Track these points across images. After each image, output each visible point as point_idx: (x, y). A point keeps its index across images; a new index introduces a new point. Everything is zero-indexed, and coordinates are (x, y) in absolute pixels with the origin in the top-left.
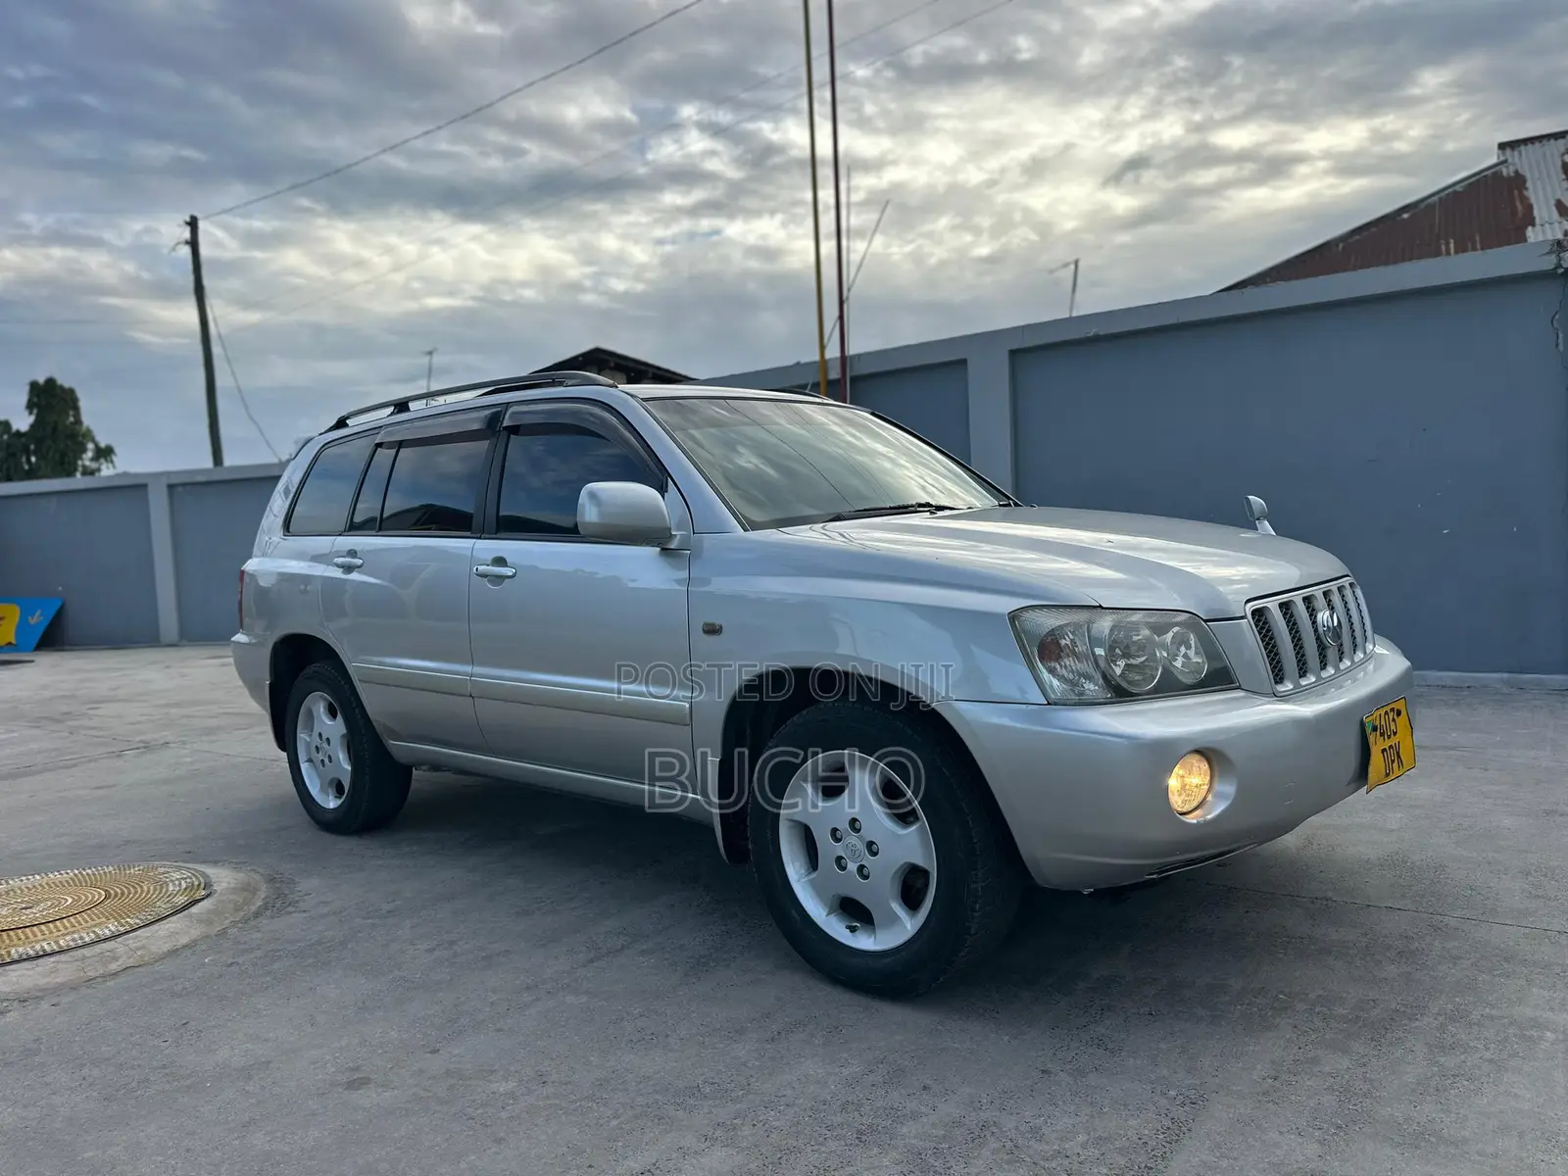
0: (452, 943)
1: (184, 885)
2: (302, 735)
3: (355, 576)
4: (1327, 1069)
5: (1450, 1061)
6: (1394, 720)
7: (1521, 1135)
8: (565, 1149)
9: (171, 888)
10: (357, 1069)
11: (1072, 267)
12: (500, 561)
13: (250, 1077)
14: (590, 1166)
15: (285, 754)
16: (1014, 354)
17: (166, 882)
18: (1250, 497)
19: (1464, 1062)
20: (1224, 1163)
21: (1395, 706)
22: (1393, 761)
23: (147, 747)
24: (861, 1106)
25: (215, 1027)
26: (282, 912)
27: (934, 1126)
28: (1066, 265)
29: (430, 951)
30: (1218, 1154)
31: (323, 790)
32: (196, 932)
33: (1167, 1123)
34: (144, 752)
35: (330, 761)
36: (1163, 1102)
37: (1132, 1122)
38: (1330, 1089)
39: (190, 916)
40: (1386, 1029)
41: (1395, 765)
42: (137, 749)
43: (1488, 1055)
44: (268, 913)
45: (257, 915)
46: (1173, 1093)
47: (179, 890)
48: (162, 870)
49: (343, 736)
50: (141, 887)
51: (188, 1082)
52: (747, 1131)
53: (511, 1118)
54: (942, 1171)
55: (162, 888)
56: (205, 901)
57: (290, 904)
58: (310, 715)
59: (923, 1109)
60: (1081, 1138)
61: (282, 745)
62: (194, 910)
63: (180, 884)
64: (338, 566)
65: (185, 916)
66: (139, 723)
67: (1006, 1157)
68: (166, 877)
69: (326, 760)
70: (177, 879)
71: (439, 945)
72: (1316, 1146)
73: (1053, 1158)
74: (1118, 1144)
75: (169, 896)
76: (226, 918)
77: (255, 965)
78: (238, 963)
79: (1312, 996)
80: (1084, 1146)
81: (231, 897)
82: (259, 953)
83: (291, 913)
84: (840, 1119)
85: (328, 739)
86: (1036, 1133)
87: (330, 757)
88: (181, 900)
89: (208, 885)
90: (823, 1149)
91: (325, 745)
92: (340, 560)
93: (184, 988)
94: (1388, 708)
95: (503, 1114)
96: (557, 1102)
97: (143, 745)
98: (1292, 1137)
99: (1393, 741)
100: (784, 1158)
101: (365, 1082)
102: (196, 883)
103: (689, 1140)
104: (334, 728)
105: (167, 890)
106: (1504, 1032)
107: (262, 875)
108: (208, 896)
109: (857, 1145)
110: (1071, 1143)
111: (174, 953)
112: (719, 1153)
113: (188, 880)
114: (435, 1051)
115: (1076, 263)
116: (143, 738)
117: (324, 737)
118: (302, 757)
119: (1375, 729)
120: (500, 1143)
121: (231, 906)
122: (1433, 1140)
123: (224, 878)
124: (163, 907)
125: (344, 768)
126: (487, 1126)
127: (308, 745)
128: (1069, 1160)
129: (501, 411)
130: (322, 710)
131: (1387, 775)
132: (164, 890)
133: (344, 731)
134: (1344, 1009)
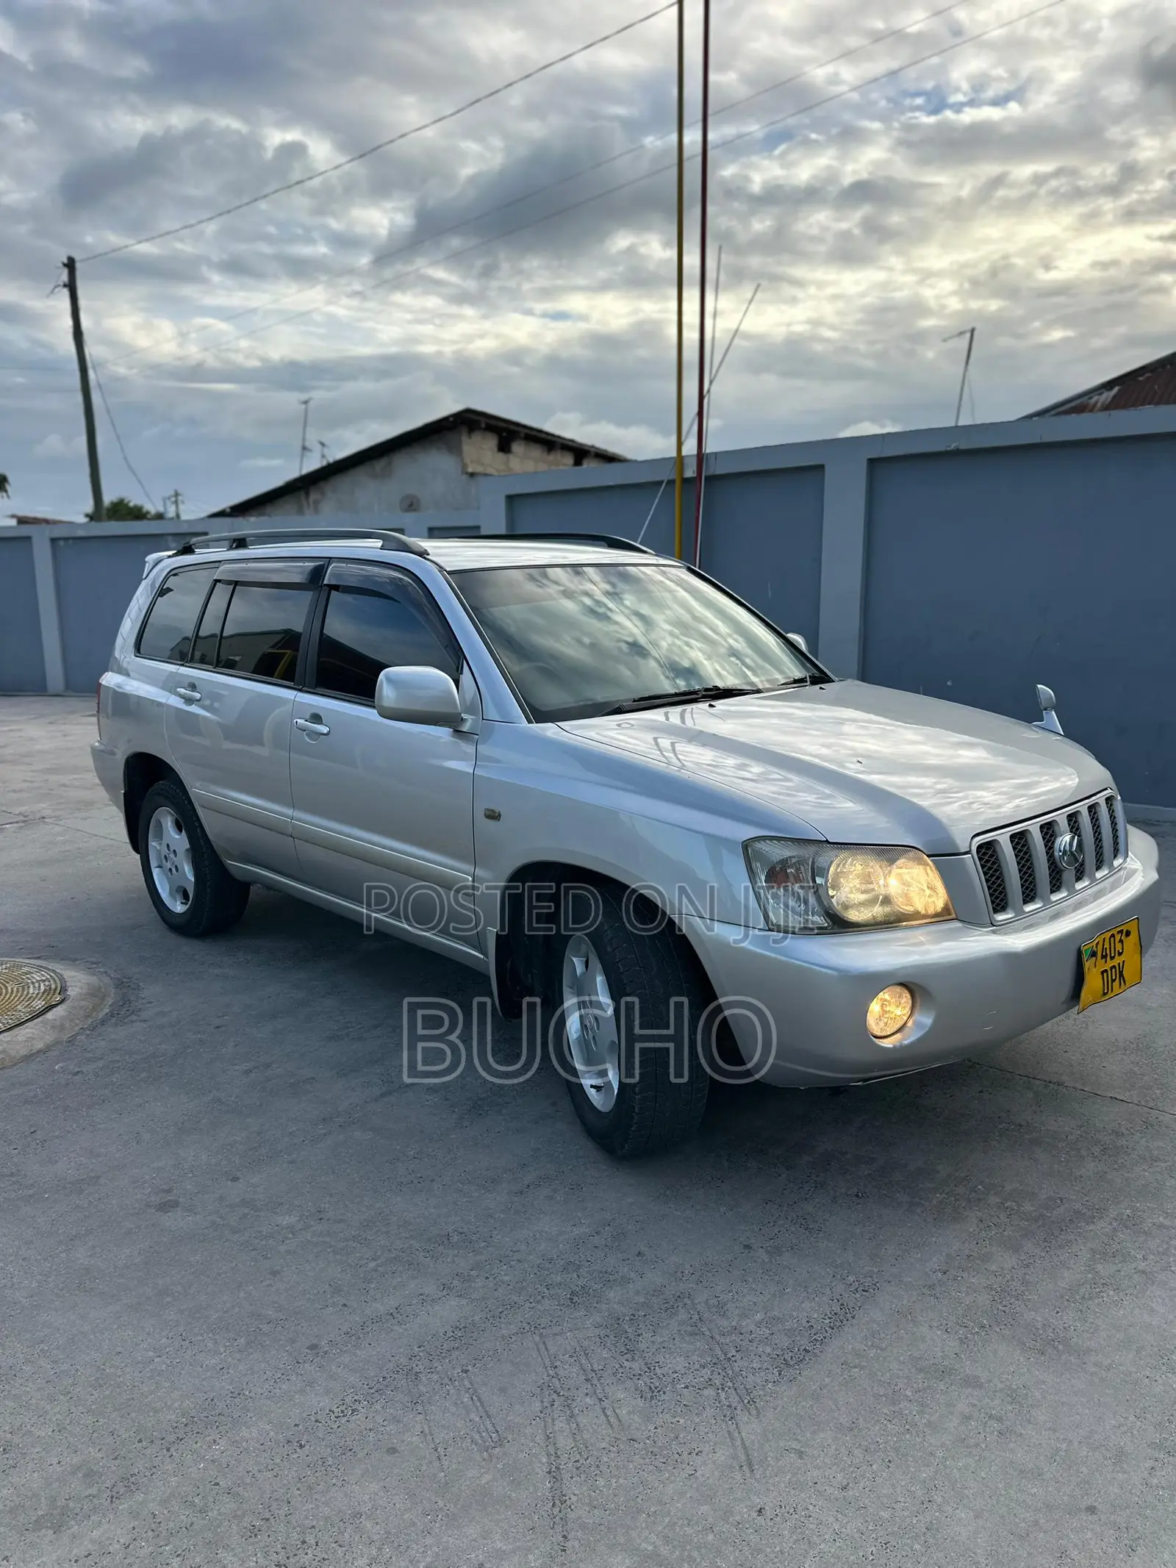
0: (268, 1066)
1: (42, 988)
2: (153, 844)
3: (194, 709)
4: (994, 1268)
5: (1104, 1269)
6: (1121, 941)
7: (1139, 1351)
8: (327, 1286)
9: (31, 991)
10: (169, 1191)
11: (968, 335)
12: (316, 718)
13: (81, 1191)
14: (345, 1305)
15: (138, 856)
16: (872, 462)
17: (28, 983)
18: (1039, 686)
19: (1119, 1271)
20: (872, 1353)
21: (1125, 928)
22: (1113, 981)
23: (26, 821)
24: (579, 1267)
25: (57, 1137)
26: (126, 1020)
27: (638, 1293)
28: (961, 333)
29: (248, 1072)
30: (870, 1343)
31: (171, 894)
32: (49, 1038)
33: (836, 1308)
34: (21, 827)
35: (177, 870)
36: (840, 1288)
37: (807, 1305)
38: (990, 1288)
39: (45, 1023)
40: (1062, 1230)
41: (1116, 984)
42: (17, 822)
43: (1142, 1265)
44: (114, 1020)
45: (103, 1022)
46: (851, 1279)
47: (38, 994)
48: (25, 969)
49: (187, 850)
50: (6, 987)
51: (31, 1192)
52: (479, 1283)
53: (288, 1252)
54: (632, 1337)
55: (23, 990)
56: (59, 1007)
57: (133, 1012)
58: (159, 825)
59: (633, 1275)
60: (759, 1317)
61: (136, 848)
62: (50, 1015)
63: (39, 987)
64: (181, 696)
65: (41, 1022)
66: (20, 791)
67: (689, 1329)
68: (28, 978)
69: (174, 870)
70: (38, 977)
71: (256, 1068)
72: (957, 1343)
73: (730, 1333)
74: (788, 1325)
75: (30, 998)
76: (77, 1025)
77: (96, 1075)
78: (82, 1072)
79: (1008, 1188)
80: (758, 1325)
81: (83, 1003)
82: (101, 1064)
83: (132, 1022)
84: (559, 1279)
85: (174, 851)
86: (721, 1309)
87: (176, 867)
88: (39, 1004)
89: (63, 990)
90: (539, 1307)
91: (172, 856)
92: (182, 691)
93: (35, 1096)
94: (1114, 932)
95: (281, 1247)
96: (328, 1239)
97: (22, 818)
98: (939, 1332)
99: (1117, 960)
100: (505, 1313)
101: (175, 1204)
102: (53, 987)
103: (431, 1289)
104: (179, 841)
105: (28, 993)
106: (1167, 1243)
107: (111, 979)
108: (62, 1001)
109: (568, 1306)
110: (748, 1321)
111: (28, 1058)
112: (453, 1302)
113: (47, 983)
114: (235, 1179)
115: (973, 331)
116: (23, 809)
117: (172, 849)
118: (153, 863)
119: (1094, 954)
120: (275, 1276)
121: (82, 1012)
122: (1060, 1347)
123: (78, 980)
124: (22, 1011)
125: (187, 878)
126: (267, 1258)
127: (159, 852)
128: (742, 1337)
129: (324, 565)
130: (169, 824)
131: (1105, 994)
132: (25, 993)
133: (188, 846)
134: (1032, 1206)
